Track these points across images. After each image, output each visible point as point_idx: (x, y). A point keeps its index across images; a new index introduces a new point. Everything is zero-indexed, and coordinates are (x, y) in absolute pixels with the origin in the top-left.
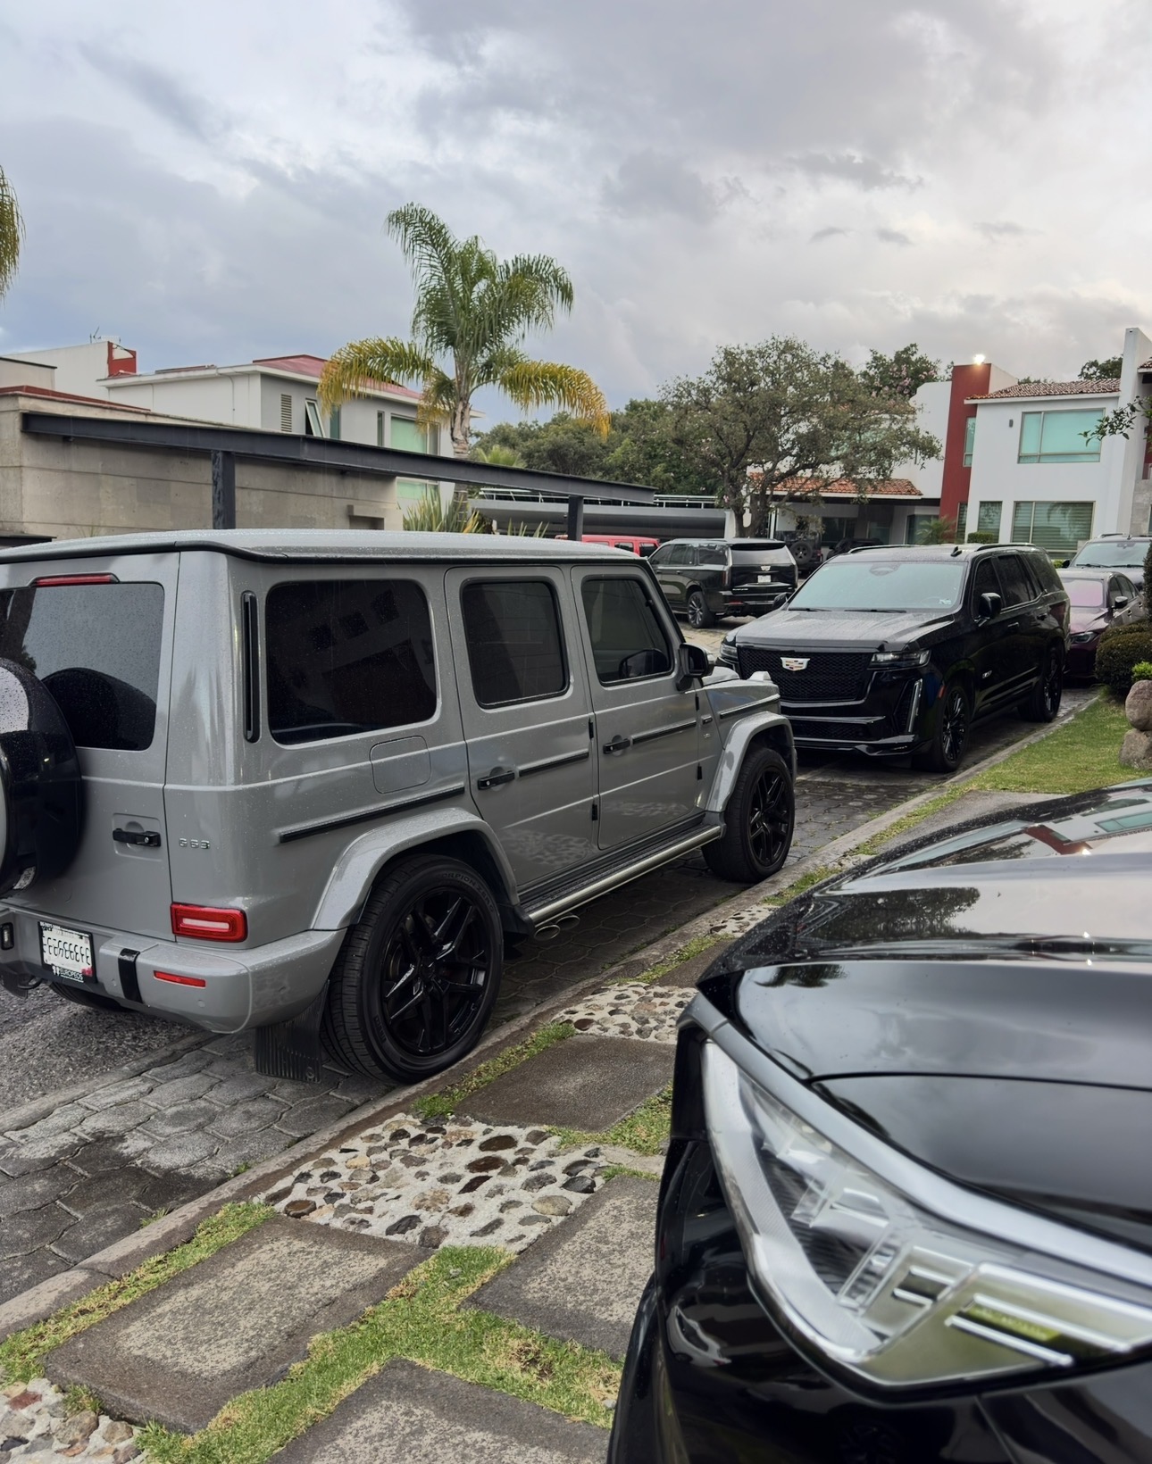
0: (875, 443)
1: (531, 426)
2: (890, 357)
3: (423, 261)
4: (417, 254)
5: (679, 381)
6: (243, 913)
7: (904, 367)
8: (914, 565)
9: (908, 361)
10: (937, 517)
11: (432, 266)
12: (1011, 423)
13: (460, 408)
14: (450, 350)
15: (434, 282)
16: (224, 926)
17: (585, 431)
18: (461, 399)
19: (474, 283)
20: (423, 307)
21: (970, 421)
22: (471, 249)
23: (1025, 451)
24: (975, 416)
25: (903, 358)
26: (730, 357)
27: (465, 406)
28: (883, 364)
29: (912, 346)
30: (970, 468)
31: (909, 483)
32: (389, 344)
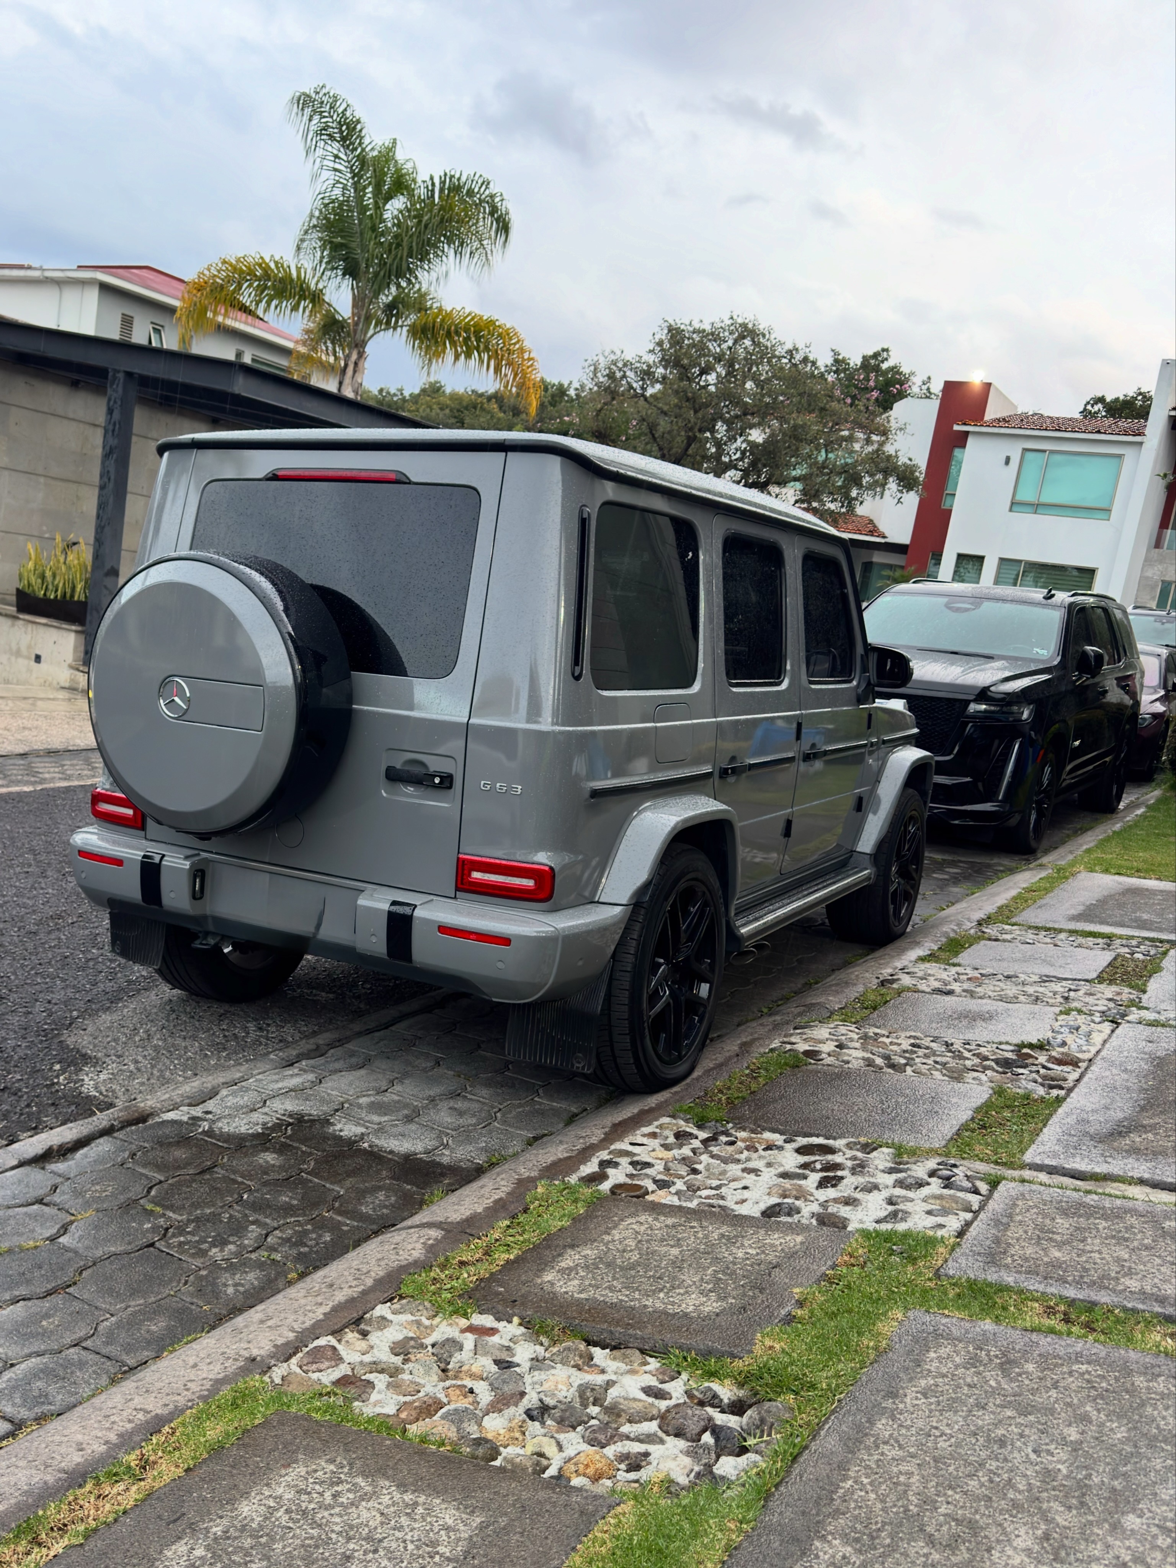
0: (847, 464)
1: (395, 395)
2: (856, 360)
3: (326, 162)
4: (320, 152)
5: (613, 357)
6: (551, 868)
7: (872, 375)
8: (1000, 604)
9: (877, 369)
10: (902, 567)
11: (335, 170)
12: (1008, 461)
13: (354, 356)
14: (348, 282)
15: (337, 192)
16: (529, 883)
17: (466, 408)
18: (356, 346)
19: (389, 198)
20: (314, 221)
21: (957, 452)
22: (388, 154)
23: (1019, 497)
24: (963, 446)
25: (872, 363)
26: (675, 334)
27: (361, 355)
28: (845, 370)
29: (883, 350)
30: (950, 511)
31: (871, 521)
32: (272, 265)
